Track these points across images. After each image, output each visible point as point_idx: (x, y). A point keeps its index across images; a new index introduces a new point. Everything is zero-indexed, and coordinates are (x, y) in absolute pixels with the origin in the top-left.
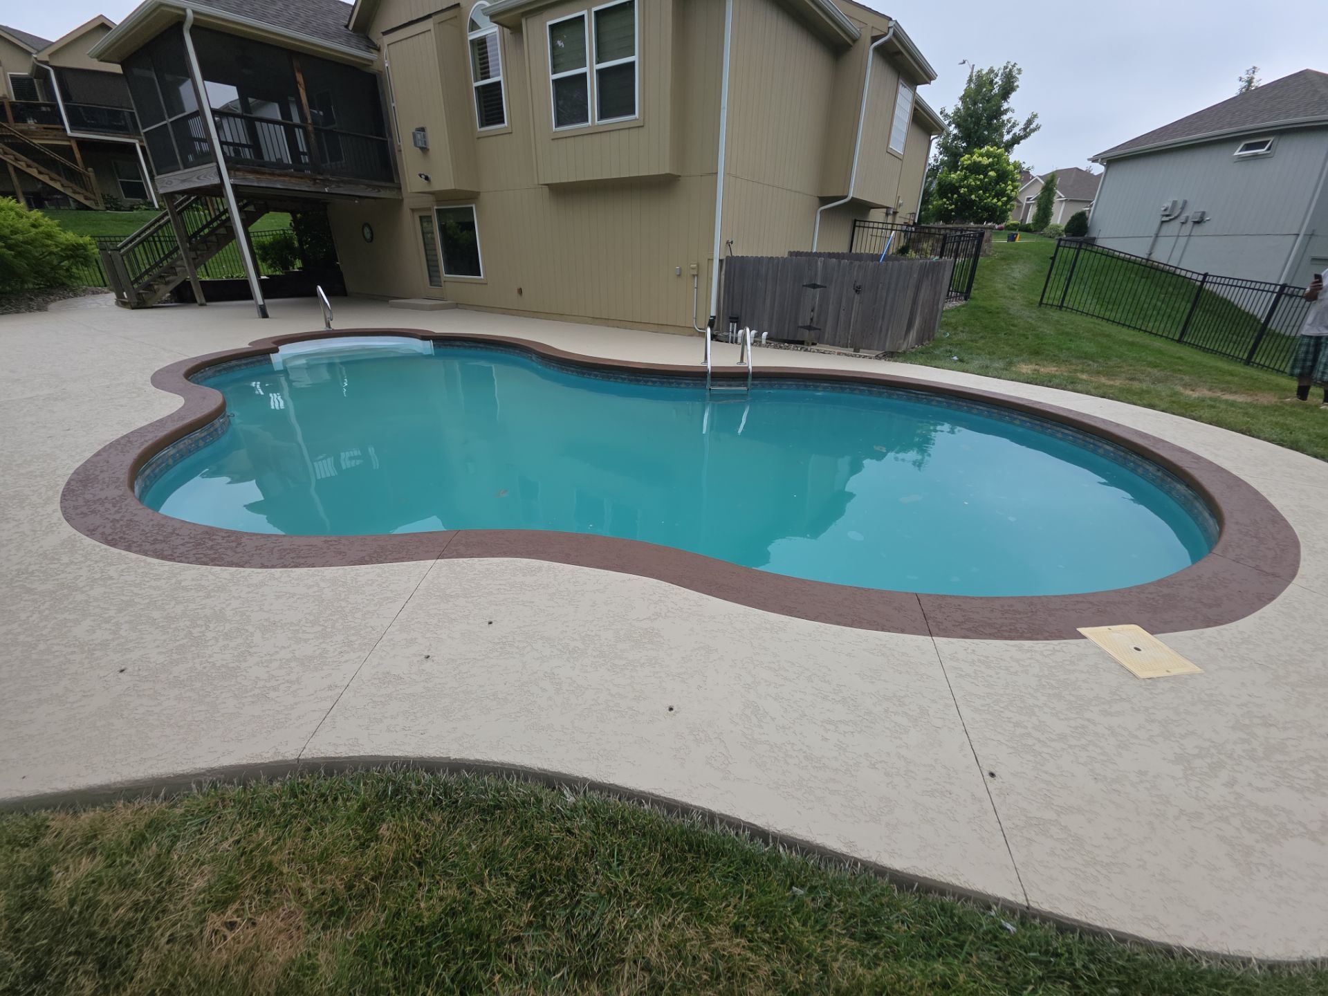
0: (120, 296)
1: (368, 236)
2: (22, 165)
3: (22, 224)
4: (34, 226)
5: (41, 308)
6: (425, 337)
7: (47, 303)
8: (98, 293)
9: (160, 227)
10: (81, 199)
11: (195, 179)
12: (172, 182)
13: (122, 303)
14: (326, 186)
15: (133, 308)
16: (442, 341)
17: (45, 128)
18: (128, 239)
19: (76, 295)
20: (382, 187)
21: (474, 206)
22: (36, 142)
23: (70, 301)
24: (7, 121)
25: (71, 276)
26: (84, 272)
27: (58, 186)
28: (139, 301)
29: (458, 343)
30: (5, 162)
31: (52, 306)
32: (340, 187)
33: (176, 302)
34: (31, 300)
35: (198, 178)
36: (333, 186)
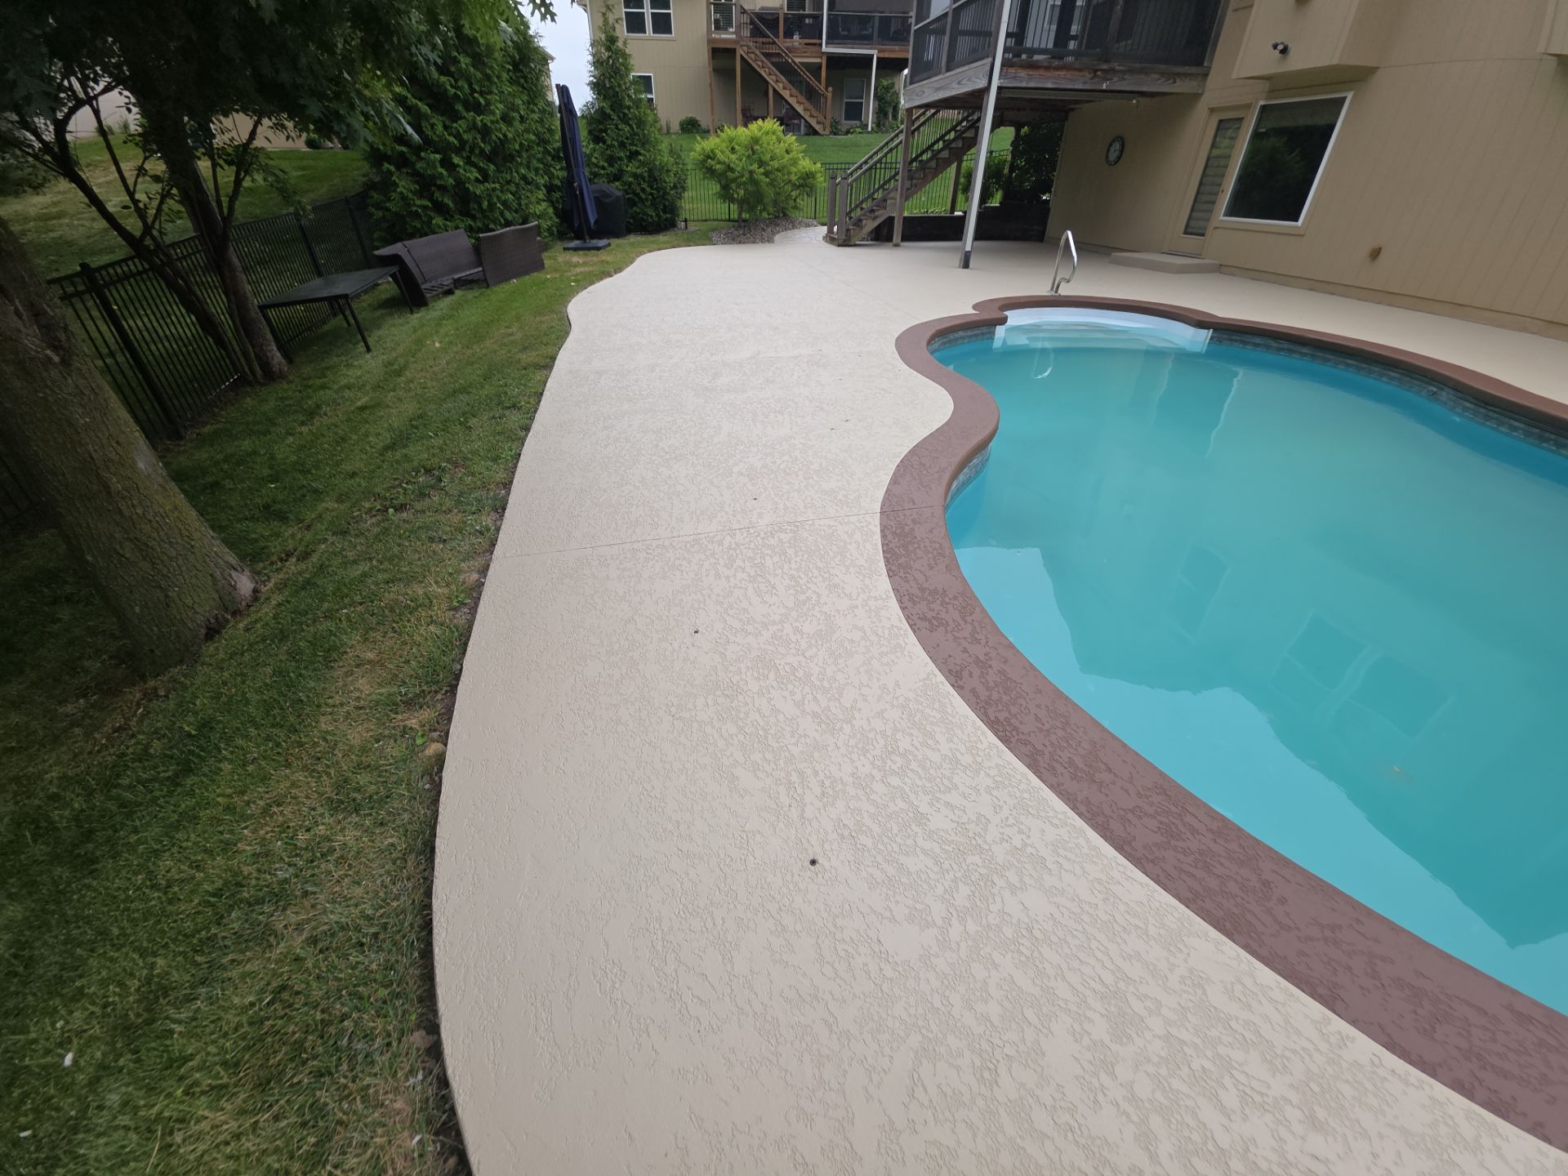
0: (830, 231)
1: (1113, 156)
2: (779, 87)
3: (779, 149)
4: (787, 152)
5: (770, 240)
6: (1199, 321)
7: (774, 234)
8: (809, 226)
9: (891, 150)
10: (813, 122)
11: (955, 85)
12: (924, 92)
13: (830, 239)
14: (1106, 80)
15: (839, 246)
16: (1229, 333)
17: (806, 44)
18: (856, 165)
19: (794, 227)
20: (1178, 75)
21: (1350, 96)
22: (797, 60)
23: (789, 233)
24: (778, 37)
25: (795, 207)
26: (805, 203)
27: (800, 109)
28: (844, 240)
29: (1257, 340)
30: (767, 82)
31: (777, 237)
32: (1124, 79)
33: (872, 240)
34: (764, 230)
35: (959, 83)
36: (1116, 79)
